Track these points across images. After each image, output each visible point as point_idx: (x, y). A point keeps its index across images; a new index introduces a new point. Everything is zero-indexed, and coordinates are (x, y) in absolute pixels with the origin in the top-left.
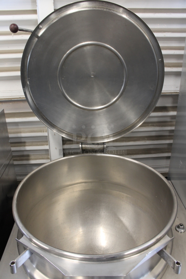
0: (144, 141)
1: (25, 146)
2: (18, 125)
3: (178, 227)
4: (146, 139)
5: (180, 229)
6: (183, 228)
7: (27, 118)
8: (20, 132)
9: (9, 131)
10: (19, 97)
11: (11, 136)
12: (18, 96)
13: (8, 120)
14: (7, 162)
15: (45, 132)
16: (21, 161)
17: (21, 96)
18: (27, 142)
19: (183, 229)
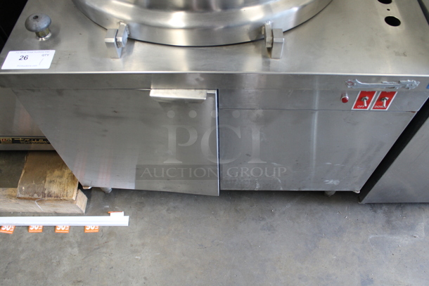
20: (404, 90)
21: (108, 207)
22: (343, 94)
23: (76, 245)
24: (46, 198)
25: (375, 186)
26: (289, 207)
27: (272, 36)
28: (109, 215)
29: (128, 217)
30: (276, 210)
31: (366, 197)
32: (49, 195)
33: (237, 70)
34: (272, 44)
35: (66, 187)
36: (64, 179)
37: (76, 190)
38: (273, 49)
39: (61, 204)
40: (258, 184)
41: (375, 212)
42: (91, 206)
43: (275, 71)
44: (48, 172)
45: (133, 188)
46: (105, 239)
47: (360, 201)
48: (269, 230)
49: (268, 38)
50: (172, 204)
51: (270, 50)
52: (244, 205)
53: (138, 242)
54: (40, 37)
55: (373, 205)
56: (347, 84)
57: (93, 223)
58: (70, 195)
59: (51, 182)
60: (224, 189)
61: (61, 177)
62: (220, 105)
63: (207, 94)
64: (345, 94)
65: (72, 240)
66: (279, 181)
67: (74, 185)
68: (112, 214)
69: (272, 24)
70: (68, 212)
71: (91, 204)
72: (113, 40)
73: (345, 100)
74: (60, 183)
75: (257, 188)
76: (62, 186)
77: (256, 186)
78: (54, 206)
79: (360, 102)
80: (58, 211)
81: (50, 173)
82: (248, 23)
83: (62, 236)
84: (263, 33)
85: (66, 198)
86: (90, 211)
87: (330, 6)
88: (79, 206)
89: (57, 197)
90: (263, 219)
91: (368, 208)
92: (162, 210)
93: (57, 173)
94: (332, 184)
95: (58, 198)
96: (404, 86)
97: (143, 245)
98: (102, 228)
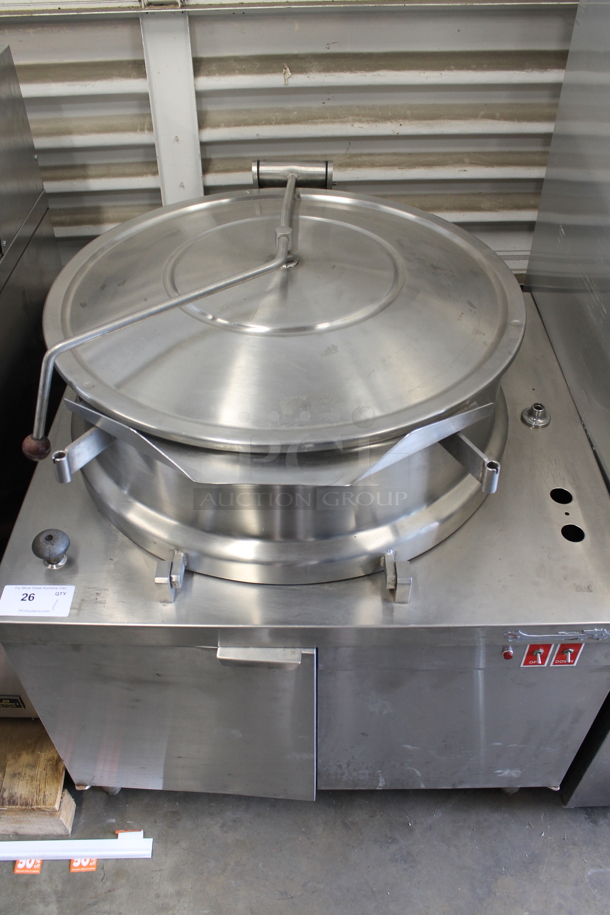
0: (460, 169)
1: (85, 177)
2: (60, 110)
3: (531, 413)
4: (467, 160)
5: (534, 417)
6: (543, 417)
7: (87, 83)
8: (69, 132)
9: (32, 126)
10: (56, 7)
11: (40, 143)
12: (52, 3)
13: (28, 90)
14: (28, 231)
15: (146, 132)
16: (76, 227)
17: (62, 3)
18: (93, 165)
19: (541, 418)
20: (592, 641)
21: (114, 821)
22: (505, 647)
23: (54, 898)
24: (6, 808)
25: (584, 778)
26: (438, 817)
27: (396, 573)
28: (116, 837)
29: (151, 840)
30: (415, 823)
31: (573, 798)
32: (12, 801)
33: (346, 623)
34: (396, 585)
35: (42, 786)
36: (39, 771)
37: (60, 792)
38: (397, 591)
39: (32, 817)
40: (381, 780)
41: (595, 822)
42: (82, 820)
43: (400, 624)
44: (9, 756)
45: (159, 787)
46: (108, 884)
47: (565, 803)
48: (405, 862)
49: (390, 576)
50: (229, 815)
51: (393, 591)
52: (359, 815)
53: (169, 888)
54: (50, 563)
55: (591, 811)
56: (506, 638)
57: (85, 852)
58: (49, 800)
59: (14, 775)
60: (323, 788)
61: (33, 766)
62: (320, 665)
63: (303, 655)
64: (508, 647)
65: (46, 888)
66: (418, 773)
67: (58, 781)
68: (120, 835)
69: (395, 554)
70: (40, 833)
71: (82, 816)
72: (165, 580)
73: (507, 656)
74: (32, 778)
75: (381, 785)
76: (35, 783)
77: (378, 782)
78: (17, 822)
79: (531, 656)
80: (21, 831)
81: (14, 758)
82: (365, 553)
83: (29, 880)
84: (382, 564)
85: (42, 807)
86: (80, 831)
87: (481, 509)
88: (64, 821)
89: (27, 804)
90: (394, 840)
91: (583, 816)
92: (213, 827)
93: (26, 758)
94: (508, 776)
95: (27, 807)
96: (591, 636)
97: (179, 894)
98: (102, 863)
